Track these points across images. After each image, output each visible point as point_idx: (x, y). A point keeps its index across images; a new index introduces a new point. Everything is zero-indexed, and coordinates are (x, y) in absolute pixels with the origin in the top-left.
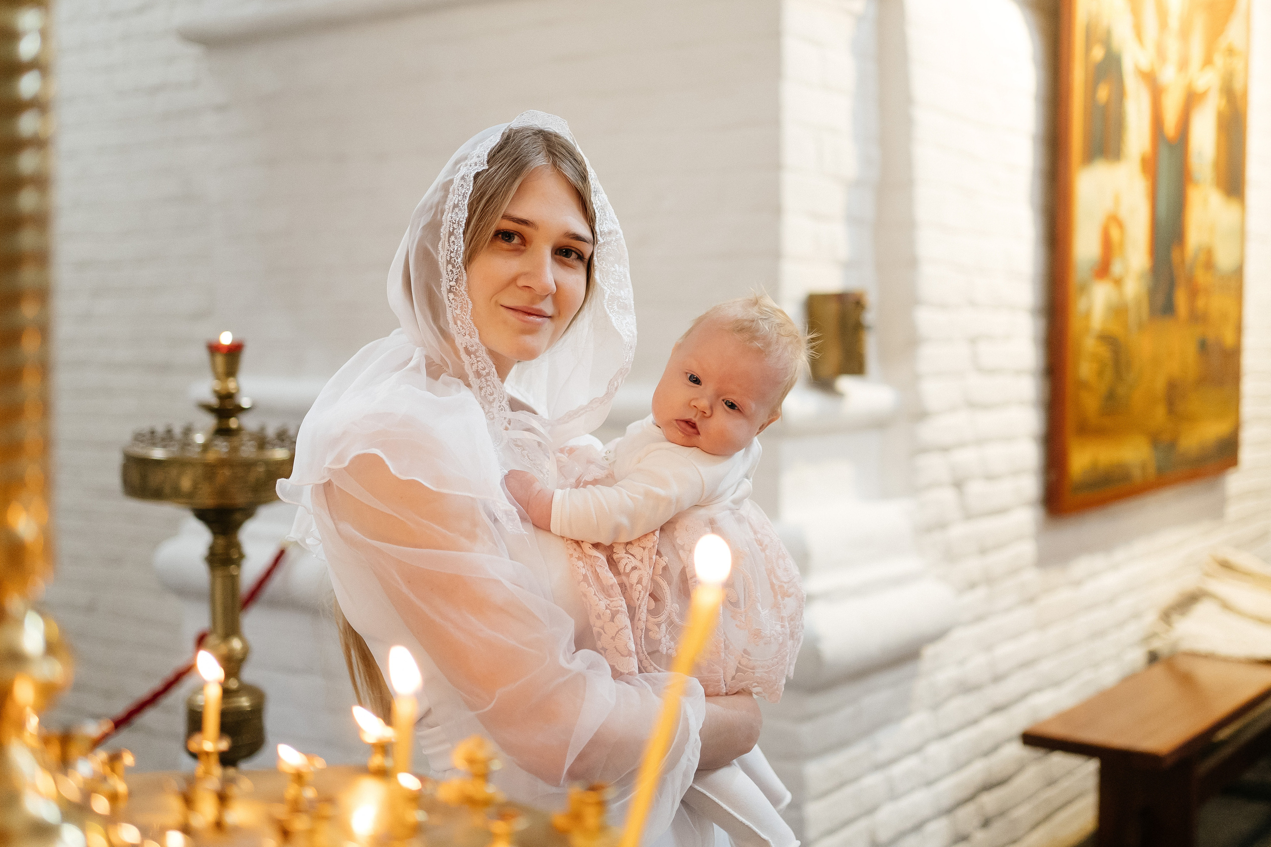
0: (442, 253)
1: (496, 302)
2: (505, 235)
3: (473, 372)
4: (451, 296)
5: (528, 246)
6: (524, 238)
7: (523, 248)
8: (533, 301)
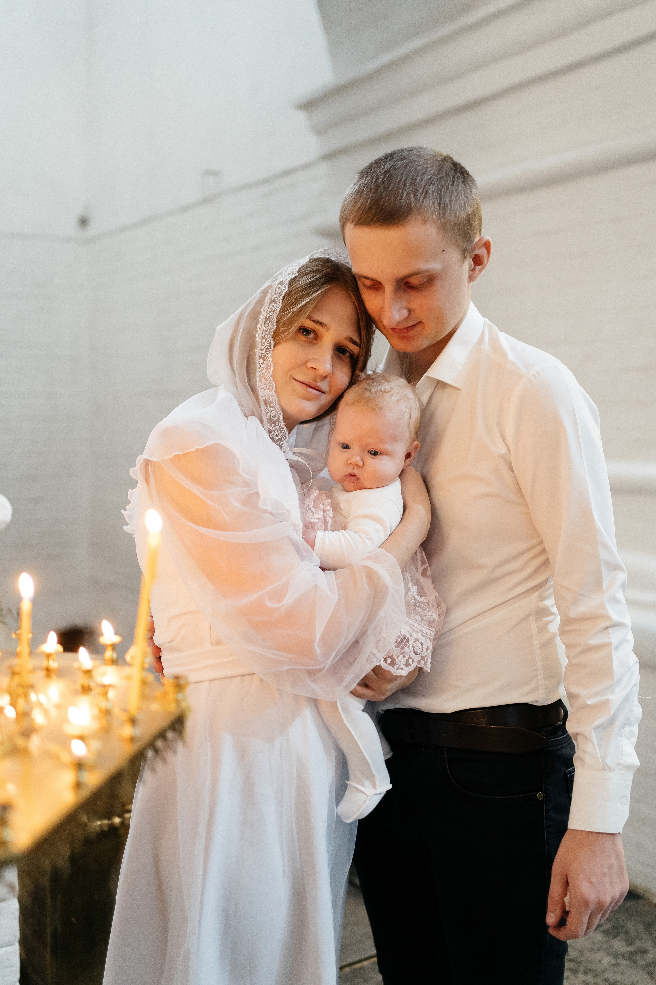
0: (259, 332)
1: (291, 376)
2: (305, 331)
3: (267, 419)
4: (261, 360)
5: (319, 340)
6: (317, 335)
7: (315, 341)
8: (315, 380)
